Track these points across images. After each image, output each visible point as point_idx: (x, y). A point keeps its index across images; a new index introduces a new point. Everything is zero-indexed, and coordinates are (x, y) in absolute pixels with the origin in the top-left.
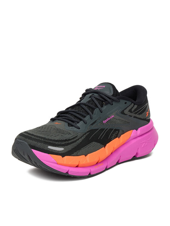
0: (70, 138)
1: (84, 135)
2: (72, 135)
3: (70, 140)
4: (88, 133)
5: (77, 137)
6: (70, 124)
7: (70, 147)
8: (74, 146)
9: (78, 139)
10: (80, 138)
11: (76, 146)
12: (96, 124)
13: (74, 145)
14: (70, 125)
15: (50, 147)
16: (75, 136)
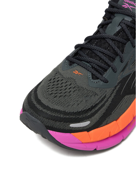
0: (97, 103)
2: (99, 97)
3: (96, 105)
4: (118, 87)
5: (105, 97)
6: (94, 75)
7: (97, 117)
8: (103, 113)
9: (107, 100)
10: (110, 97)
11: (104, 111)
12: (127, 68)
13: (103, 110)
14: (94, 77)
16: (103, 96)
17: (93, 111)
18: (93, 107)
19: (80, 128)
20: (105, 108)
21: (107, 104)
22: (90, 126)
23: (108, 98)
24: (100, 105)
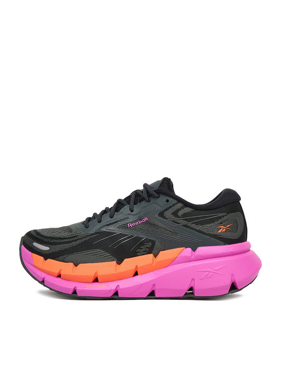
1: (88, 236)
5: (76, 236)
9: (76, 240)
10: (80, 239)
15: (36, 244)
17: (58, 241)
18: (60, 238)
19: (39, 249)
20: (70, 245)
21: (74, 244)
22: (47, 253)
23: (78, 239)
24: (67, 240)
